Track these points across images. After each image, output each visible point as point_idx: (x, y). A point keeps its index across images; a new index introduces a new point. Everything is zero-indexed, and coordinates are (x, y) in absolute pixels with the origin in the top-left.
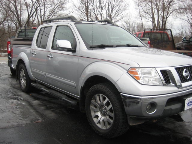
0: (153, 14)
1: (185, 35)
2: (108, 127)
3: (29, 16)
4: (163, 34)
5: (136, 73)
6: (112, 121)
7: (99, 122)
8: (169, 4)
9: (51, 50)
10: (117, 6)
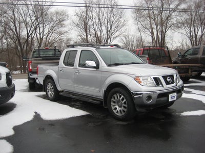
0: (152, 28)
1: (186, 47)
2: (123, 114)
3: (28, 34)
4: (160, 50)
5: (139, 79)
6: (125, 110)
7: (117, 112)
8: (167, 19)
9: (78, 67)
10: (116, 22)
